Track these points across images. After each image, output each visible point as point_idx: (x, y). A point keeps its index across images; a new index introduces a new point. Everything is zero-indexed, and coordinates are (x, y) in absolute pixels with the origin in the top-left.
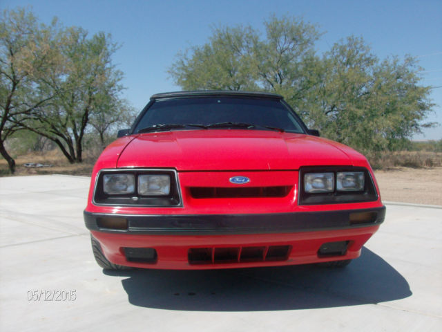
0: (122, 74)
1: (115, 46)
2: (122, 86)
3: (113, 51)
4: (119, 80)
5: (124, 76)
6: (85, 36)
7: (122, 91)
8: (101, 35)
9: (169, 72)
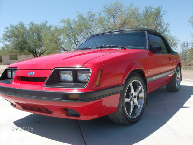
0: (169, 24)
1: (164, 12)
2: (169, 30)
3: (164, 14)
4: (168, 27)
5: (170, 25)
6: (152, 9)
7: (170, 32)
8: (158, 8)
9: (189, 21)
